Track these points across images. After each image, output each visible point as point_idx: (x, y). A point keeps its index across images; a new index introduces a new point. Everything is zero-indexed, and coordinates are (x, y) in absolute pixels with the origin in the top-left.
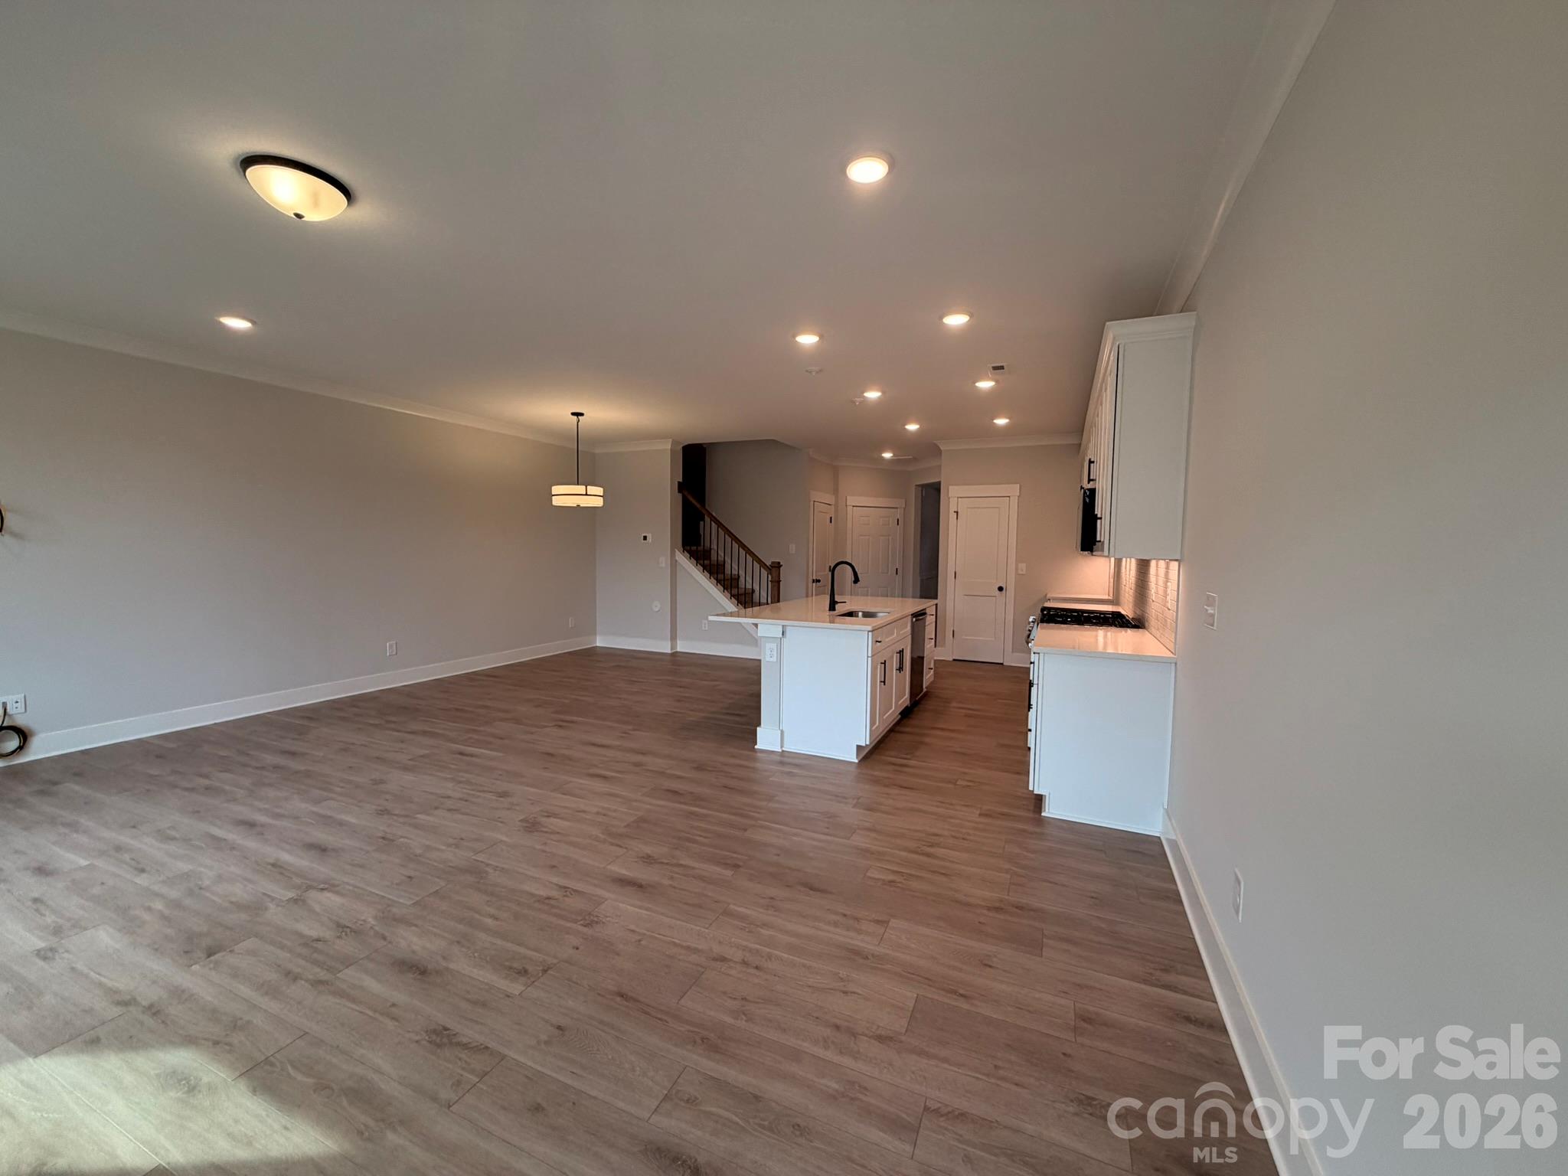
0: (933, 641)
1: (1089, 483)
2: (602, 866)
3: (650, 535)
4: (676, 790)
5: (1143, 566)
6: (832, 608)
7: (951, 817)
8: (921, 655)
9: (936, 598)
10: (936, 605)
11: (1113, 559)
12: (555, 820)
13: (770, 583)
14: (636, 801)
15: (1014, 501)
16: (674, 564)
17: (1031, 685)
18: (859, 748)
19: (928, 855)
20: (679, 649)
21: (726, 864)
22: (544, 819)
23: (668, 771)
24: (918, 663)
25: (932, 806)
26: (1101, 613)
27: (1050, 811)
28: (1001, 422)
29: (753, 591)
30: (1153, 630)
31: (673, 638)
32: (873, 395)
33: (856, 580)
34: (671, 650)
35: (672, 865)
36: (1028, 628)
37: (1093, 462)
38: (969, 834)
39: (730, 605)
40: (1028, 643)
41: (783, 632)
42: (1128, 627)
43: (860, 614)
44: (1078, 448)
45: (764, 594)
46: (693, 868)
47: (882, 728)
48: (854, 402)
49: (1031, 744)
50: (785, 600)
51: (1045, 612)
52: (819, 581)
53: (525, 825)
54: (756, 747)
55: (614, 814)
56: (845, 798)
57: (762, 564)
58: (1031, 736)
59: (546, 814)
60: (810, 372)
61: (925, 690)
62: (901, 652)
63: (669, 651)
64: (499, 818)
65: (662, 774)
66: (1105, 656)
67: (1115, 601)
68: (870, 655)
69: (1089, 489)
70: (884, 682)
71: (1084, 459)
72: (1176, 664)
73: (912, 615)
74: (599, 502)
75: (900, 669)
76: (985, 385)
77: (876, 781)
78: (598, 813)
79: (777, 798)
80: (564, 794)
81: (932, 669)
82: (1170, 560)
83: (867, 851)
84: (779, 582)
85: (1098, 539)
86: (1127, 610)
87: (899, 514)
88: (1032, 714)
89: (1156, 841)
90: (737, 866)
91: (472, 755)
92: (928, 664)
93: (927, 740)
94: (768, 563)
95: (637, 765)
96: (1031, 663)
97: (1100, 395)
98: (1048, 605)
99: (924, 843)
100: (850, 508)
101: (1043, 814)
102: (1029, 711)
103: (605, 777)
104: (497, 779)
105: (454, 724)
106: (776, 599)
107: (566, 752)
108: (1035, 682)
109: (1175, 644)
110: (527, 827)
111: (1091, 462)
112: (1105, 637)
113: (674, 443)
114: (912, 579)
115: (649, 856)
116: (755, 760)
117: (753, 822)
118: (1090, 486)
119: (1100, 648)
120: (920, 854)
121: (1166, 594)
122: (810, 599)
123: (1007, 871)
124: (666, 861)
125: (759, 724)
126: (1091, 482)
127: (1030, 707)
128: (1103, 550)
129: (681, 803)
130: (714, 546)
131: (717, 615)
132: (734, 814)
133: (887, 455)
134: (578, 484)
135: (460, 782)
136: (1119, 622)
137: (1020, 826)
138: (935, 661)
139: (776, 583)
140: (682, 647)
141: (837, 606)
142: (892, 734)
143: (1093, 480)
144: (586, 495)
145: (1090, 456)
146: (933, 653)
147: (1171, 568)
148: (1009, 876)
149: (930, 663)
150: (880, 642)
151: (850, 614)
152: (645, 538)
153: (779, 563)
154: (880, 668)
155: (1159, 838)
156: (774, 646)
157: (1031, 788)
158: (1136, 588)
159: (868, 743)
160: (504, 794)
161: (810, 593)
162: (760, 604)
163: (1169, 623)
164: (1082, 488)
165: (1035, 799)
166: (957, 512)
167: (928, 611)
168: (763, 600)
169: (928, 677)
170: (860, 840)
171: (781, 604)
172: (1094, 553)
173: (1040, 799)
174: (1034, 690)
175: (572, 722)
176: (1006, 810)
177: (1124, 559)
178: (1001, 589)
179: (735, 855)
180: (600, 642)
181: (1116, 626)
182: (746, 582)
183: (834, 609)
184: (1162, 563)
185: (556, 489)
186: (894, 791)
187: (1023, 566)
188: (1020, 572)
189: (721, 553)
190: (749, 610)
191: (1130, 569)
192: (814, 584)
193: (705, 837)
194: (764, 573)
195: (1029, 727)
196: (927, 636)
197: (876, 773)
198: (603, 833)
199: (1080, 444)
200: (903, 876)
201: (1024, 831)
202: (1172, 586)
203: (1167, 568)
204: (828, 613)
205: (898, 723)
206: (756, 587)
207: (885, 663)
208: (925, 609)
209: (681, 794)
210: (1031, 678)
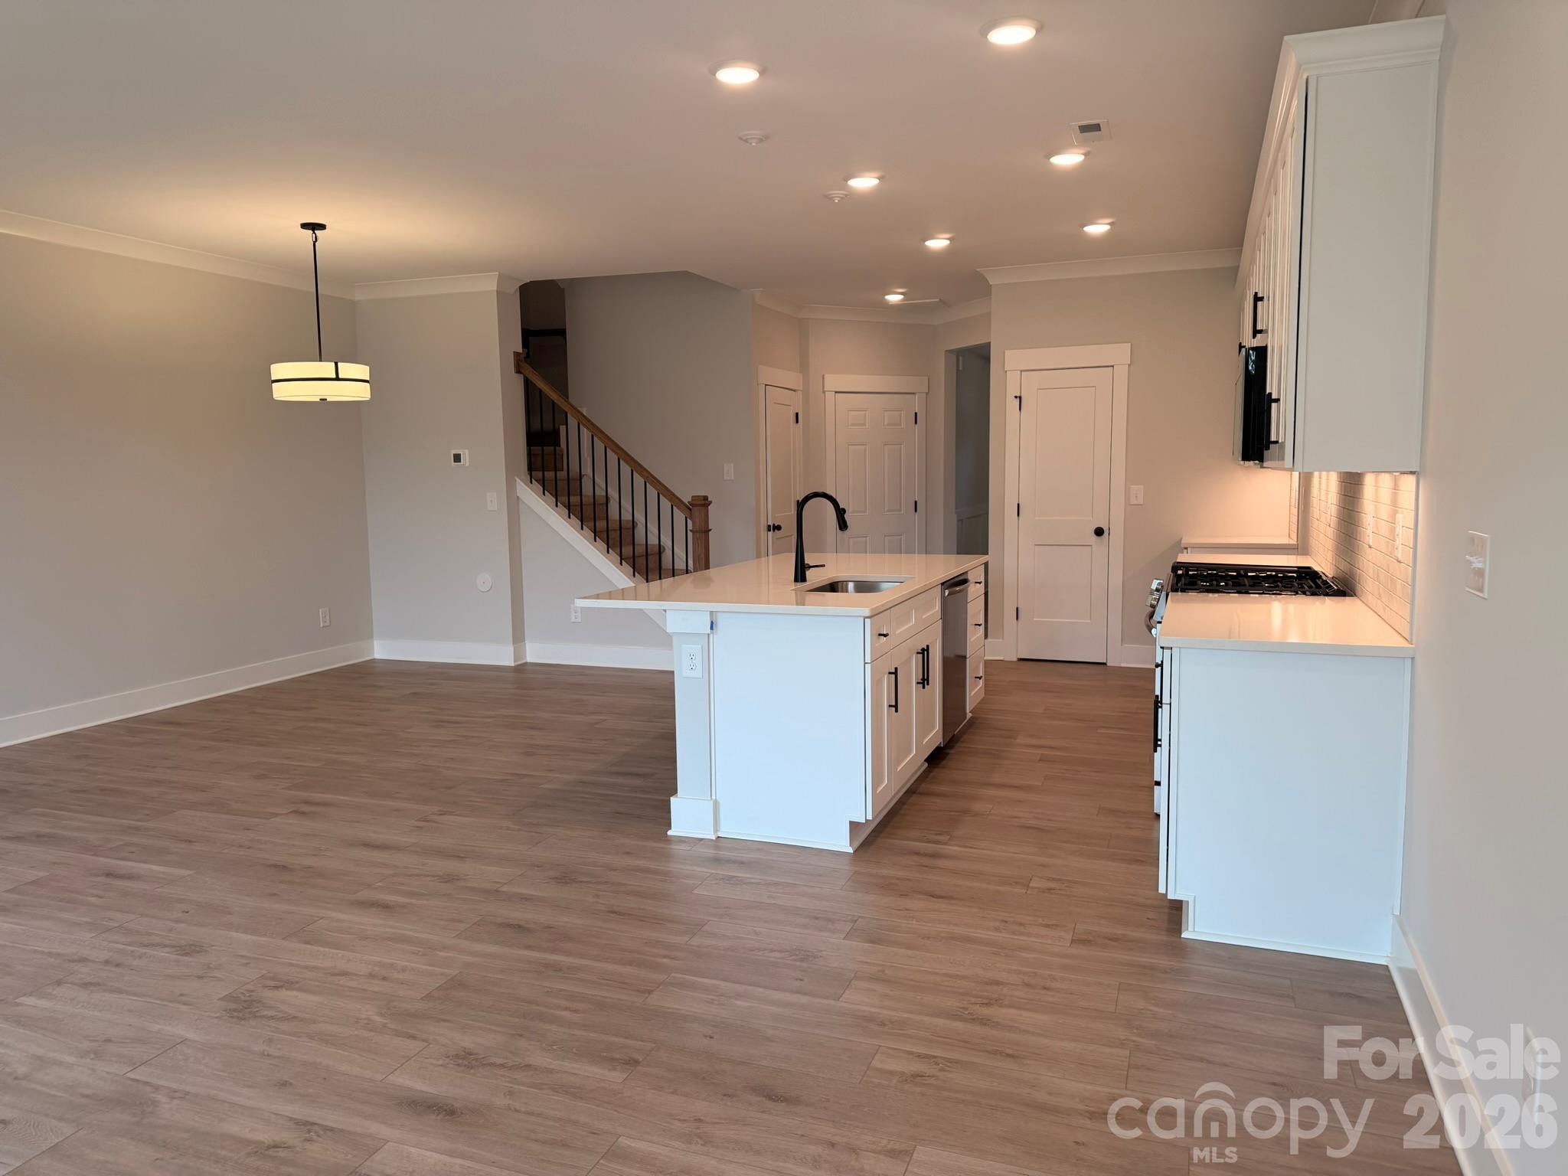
0: (982, 628)
1: (1254, 337)
2: (379, 1077)
3: (467, 452)
4: (522, 923)
5: (1351, 485)
6: (800, 576)
7: (1021, 948)
8: (963, 654)
9: (986, 553)
10: (986, 565)
11: (1296, 475)
12: (289, 993)
13: (690, 534)
14: (445, 948)
15: (1122, 372)
16: (514, 505)
17: (1158, 703)
18: (854, 826)
19: (984, 1022)
20: (530, 659)
21: (613, 1059)
22: (268, 993)
23: (505, 889)
24: (954, 666)
25: (988, 929)
26: (1278, 569)
27: (1197, 929)
28: (1098, 229)
29: (660, 549)
30: (1370, 598)
31: (518, 637)
32: (864, 183)
33: (843, 525)
34: (515, 661)
35: (510, 1068)
36: (1151, 600)
37: (1262, 299)
38: (1054, 979)
39: (618, 576)
40: (1150, 629)
41: (712, 623)
42: (1327, 595)
43: (851, 586)
44: (1232, 275)
45: (680, 552)
46: (551, 1071)
47: (894, 787)
48: (830, 198)
49: (1160, 807)
50: (717, 566)
51: (1180, 572)
52: (778, 528)
53: (233, 1006)
54: (670, 833)
55: (401, 976)
56: (830, 920)
57: (675, 501)
58: (1160, 793)
59: (272, 983)
60: (746, 141)
61: (969, 715)
62: (925, 652)
63: (510, 662)
64: (182, 995)
65: (494, 894)
66: (1284, 650)
67: (1301, 547)
68: (868, 660)
69: (1253, 349)
70: (896, 706)
71: (1243, 298)
72: (1413, 658)
73: (943, 584)
74: (361, 393)
75: (924, 681)
76: (1068, 160)
77: (887, 886)
78: (371, 976)
79: (706, 927)
80: (308, 943)
81: (980, 678)
82: (1404, 473)
83: (870, 1019)
84: (707, 531)
85: (1273, 438)
86: (1323, 563)
87: (917, 404)
88: (1160, 757)
89: (1380, 974)
90: (632, 1063)
91: (130, 877)
92: (974, 668)
93: (977, 806)
94: (687, 499)
95: (449, 878)
96: (1157, 666)
97: (1273, 173)
98: (1184, 558)
99: (973, 1000)
100: (830, 396)
101: (1183, 935)
102: (1155, 751)
103: (386, 907)
104: (178, 921)
105: (99, 819)
106: (703, 562)
107: (307, 861)
108: (1166, 699)
109: (1411, 623)
110: (235, 1010)
111: (1257, 299)
112: (1285, 611)
113: (502, 279)
114: (941, 517)
115: (467, 1054)
116: (666, 856)
117: (662, 977)
118: (1257, 342)
119: (1276, 637)
120: (965, 1020)
121: (1392, 536)
122: (763, 559)
123: (1122, 1044)
124: (499, 1061)
125: (674, 791)
126: (1259, 336)
127: (1156, 743)
128: (1282, 458)
129: (529, 947)
130: (587, 470)
131: (598, 597)
132: (630, 963)
133: (894, 298)
134: (321, 361)
135: (109, 930)
136: (1310, 587)
137: (1145, 959)
138: (987, 663)
139: (702, 533)
140: (536, 653)
141: (809, 573)
142: (913, 799)
143: (1261, 332)
144: (337, 379)
145: (1256, 286)
146: (979, 649)
147: (1402, 487)
148: (1127, 1053)
149: (977, 668)
150: (885, 635)
151: (833, 587)
152: (457, 458)
153: (706, 498)
154: (887, 682)
155: (1386, 967)
156: (696, 649)
157: (1162, 890)
158: (1339, 524)
159: (870, 817)
160: (191, 949)
161: (763, 551)
162: (673, 573)
163: (1399, 587)
164: (1241, 347)
165: (1171, 908)
166: (1020, 397)
167: (971, 577)
168: (680, 565)
169: (974, 692)
170: (858, 999)
171: (712, 572)
172: (1265, 464)
173: (1177, 907)
174: (1164, 713)
175: (325, 804)
176: (1119, 931)
177: (1316, 474)
178: (1099, 532)
179: (630, 1042)
180: (381, 650)
181: (1304, 593)
182: (649, 533)
183: (803, 579)
184: (1386, 480)
185: (278, 370)
186: (916, 904)
187: (1138, 492)
188: (1133, 501)
189: (600, 481)
190: (655, 585)
191: (1327, 490)
192: (770, 533)
193: (576, 1011)
194: (680, 517)
195: (1156, 778)
196: (970, 621)
197: (885, 872)
198: (381, 1015)
199: (1238, 267)
200: (937, 1064)
201: (1152, 968)
202: (1405, 518)
203: (1396, 487)
204: (793, 586)
205: (923, 778)
206: (666, 541)
207: (896, 673)
208: (966, 572)
209: (529, 930)
210: (1158, 692)
